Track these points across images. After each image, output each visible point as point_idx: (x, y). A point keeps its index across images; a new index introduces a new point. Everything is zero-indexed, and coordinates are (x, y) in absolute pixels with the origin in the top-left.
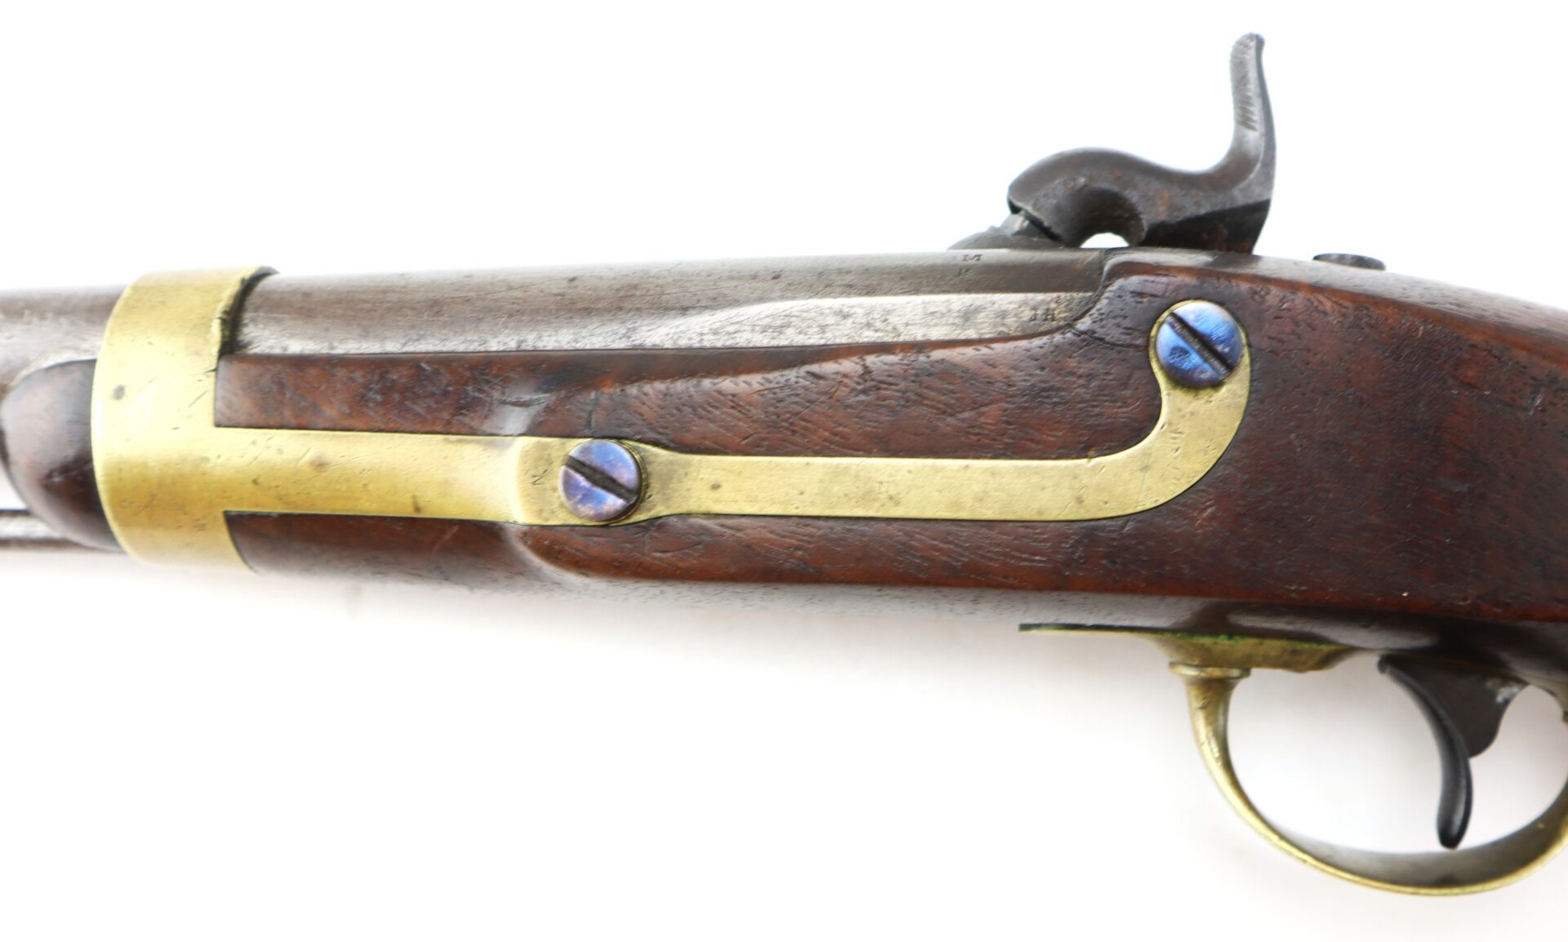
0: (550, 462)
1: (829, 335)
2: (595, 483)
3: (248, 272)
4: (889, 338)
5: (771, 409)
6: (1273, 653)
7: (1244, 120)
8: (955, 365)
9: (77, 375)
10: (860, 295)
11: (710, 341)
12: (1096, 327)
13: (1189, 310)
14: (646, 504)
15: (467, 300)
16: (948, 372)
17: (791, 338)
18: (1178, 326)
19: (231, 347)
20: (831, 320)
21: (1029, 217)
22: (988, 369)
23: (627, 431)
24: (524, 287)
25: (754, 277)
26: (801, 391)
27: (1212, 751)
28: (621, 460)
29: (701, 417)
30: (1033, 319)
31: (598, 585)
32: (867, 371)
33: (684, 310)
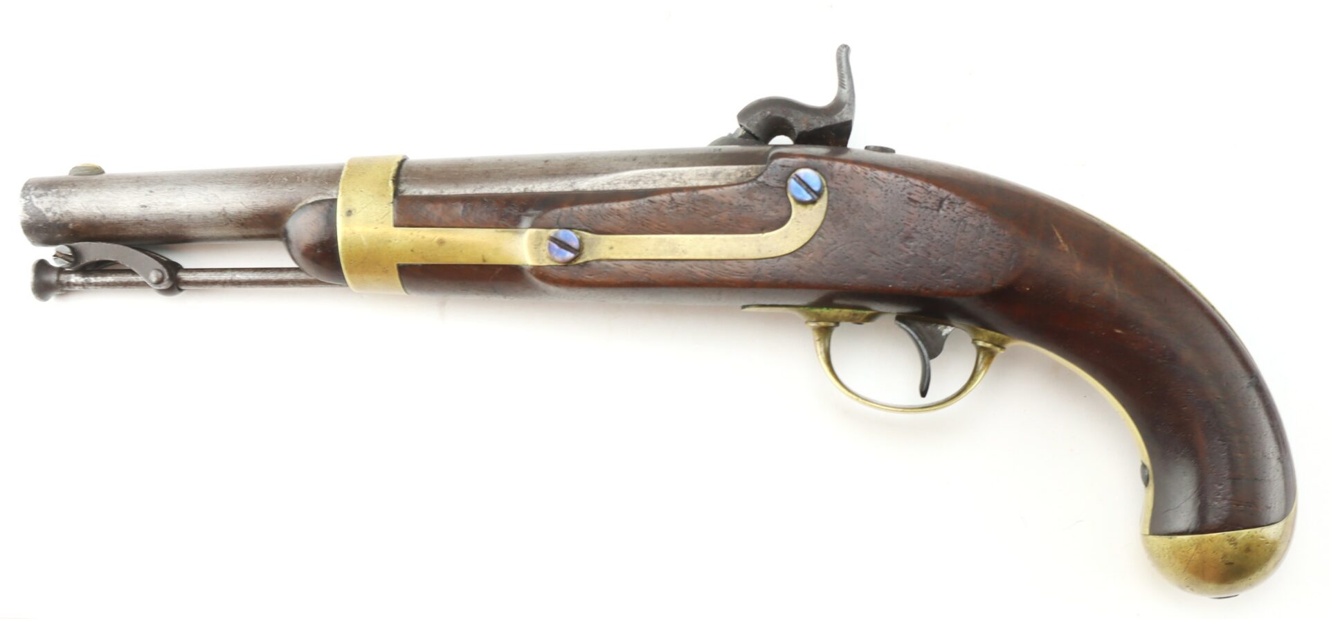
0: (541, 239)
1: (657, 184)
2: (562, 247)
3: (399, 159)
4: (682, 185)
5: (634, 216)
6: (846, 315)
7: (841, 85)
8: (708, 196)
9: (327, 205)
10: (669, 167)
11: (607, 188)
12: (765, 180)
13: (802, 172)
14: (583, 256)
15: (501, 171)
16: (706, 200)
17: (641, 186)
18: (797, 179)
19: (396, 193)
20: (657, 178)
21: (745, 129)
22: (721, 198)
23: (574, 226)
24: (525, 165)
25: (625, 159)
26: (646, 208)
27: (822, 358)
28: (572, 238)
29: (604, 219)
30: (742, 176)
31: (562, 290)
32: (673, 199)
33: (595, 174)
